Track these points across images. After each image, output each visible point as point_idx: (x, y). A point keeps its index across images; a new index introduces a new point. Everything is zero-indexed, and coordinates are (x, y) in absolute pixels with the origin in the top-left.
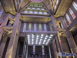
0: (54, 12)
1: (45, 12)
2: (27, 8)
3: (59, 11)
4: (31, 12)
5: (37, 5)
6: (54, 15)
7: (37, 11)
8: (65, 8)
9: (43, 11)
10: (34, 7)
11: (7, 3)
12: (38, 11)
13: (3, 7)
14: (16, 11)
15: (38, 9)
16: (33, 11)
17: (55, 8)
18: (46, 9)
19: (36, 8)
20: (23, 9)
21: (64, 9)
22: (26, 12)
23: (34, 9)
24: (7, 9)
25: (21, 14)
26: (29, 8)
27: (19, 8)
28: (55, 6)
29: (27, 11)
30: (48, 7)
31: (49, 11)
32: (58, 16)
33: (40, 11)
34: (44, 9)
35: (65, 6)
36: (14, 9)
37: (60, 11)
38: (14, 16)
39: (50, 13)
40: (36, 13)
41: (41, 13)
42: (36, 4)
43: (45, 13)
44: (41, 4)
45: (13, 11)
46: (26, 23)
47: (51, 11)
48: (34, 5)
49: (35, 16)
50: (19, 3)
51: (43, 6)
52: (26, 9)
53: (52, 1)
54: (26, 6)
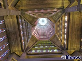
0: (66, 47)
1: (55, 49)
2: (34, 47)
3: (71, 45)
4: (39, 51)
5: (45, 43)
6: (67, 51)
7: (45, 49)
8: (77, 40)
9: (52, 49)
10: (42, 46)
11: (14, 43)
12: (47, 49)
13: (10, 47)
14: (22, 51)
15: (47, 47)
16: (42, 49)
17: (65, 43)
18: (56, 45)
19: (44, 46)
20: (30, 49)
21: (75, 41)
22: (33, 52)
23: (42, 47)
24: (13, 50)
25: (27, 54)
26: (36, 47)
27: (26, 48)
28: (65, 41)
29: (34, 50)
30: (57, 43)
31: (59, 48)
32: (73, 52)
33: (49, 49)
34: (53, 46)
35: (75, 38)
36: (20, 49)
37: (73, 45)
38: (20, 56)
39: (60, 49)
40: (44, 51)
41: (50, 51)
42: (43, 42)
43: (56, 51)
44: (49, 41)
45: (19, 51)
47: (62, 46)
48: (42, 44)
49: (43, 55)
50: (26, 43)
51: (52, 44)
52: (33, 49)
53: (60, 37)
54: (34, 46)
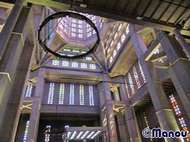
0: (109, 67)
1: (92, 63)
3: (117, 69)
4: (65, 64)
5: (78, 49)
6: (109, 73)
8: (128, 65)
9: (88, 63)
17: (111, 61)
18: (95, 59)
21: (125, 66)
22: (55, 63)
27: (43, 57)
28: (112, 58)
29: (57, 60)
30: (99, 55)
33: (83, 62)
34: (91, 59)
40: (75, 65)
41: (84, 66)
42: (76, 47)
43: (93, 67)
44: (85, 48)
46: (55, 83)
48: (71, 50)
53: (106, 48)
